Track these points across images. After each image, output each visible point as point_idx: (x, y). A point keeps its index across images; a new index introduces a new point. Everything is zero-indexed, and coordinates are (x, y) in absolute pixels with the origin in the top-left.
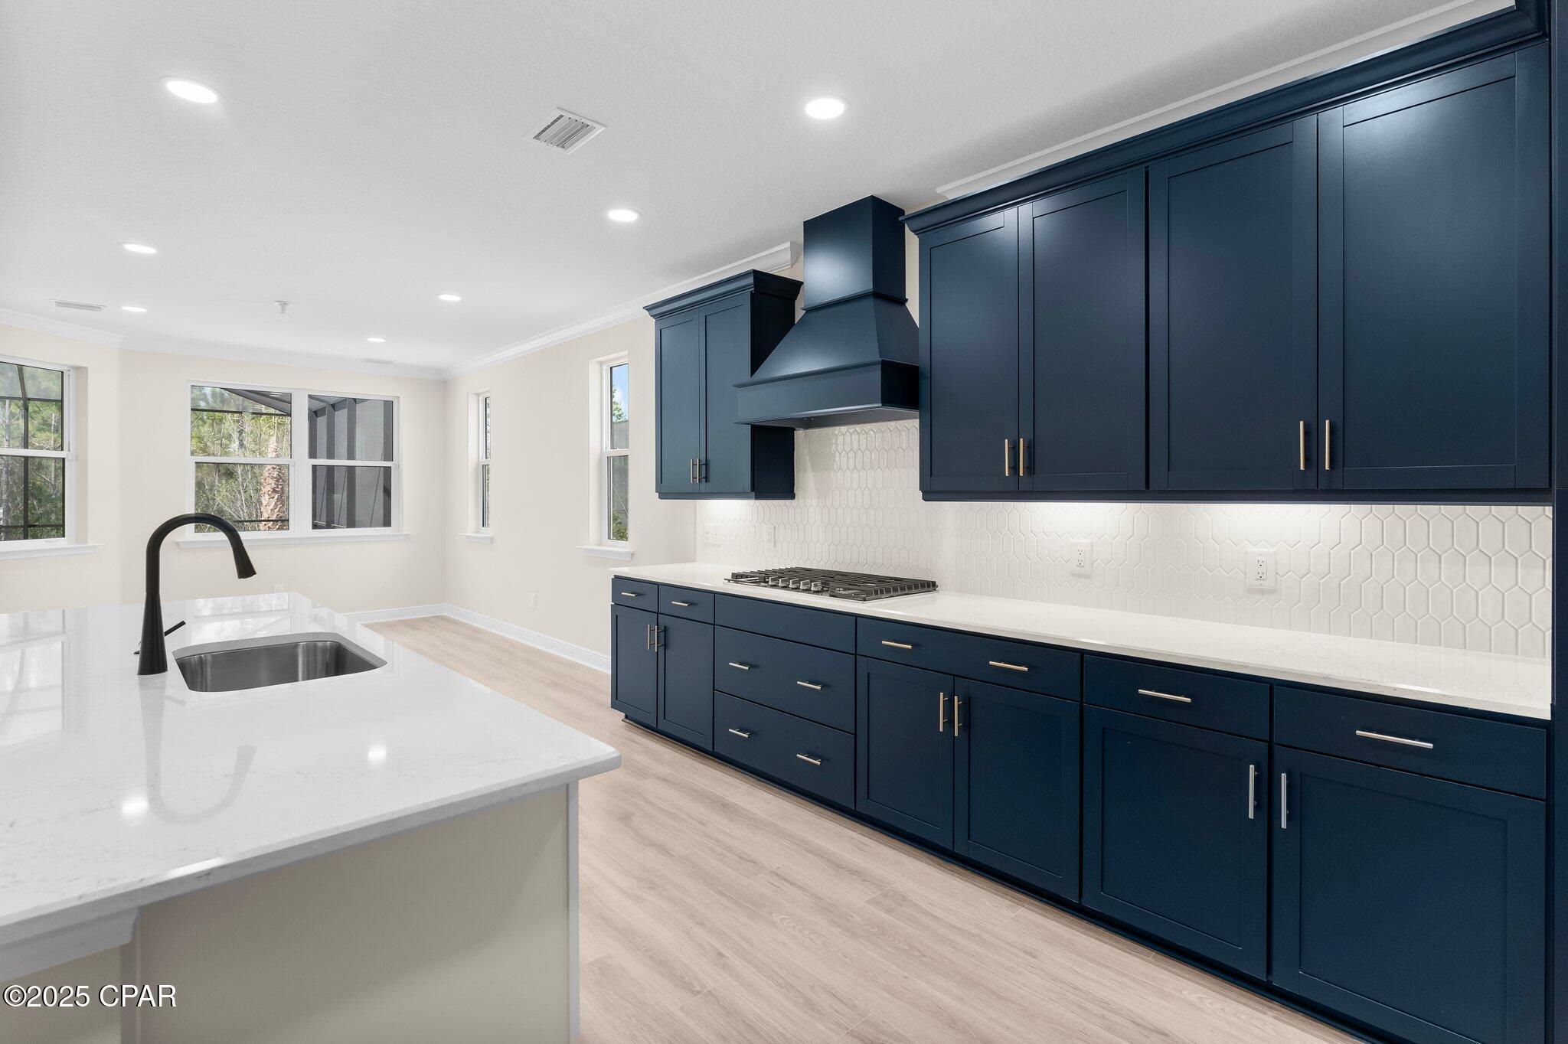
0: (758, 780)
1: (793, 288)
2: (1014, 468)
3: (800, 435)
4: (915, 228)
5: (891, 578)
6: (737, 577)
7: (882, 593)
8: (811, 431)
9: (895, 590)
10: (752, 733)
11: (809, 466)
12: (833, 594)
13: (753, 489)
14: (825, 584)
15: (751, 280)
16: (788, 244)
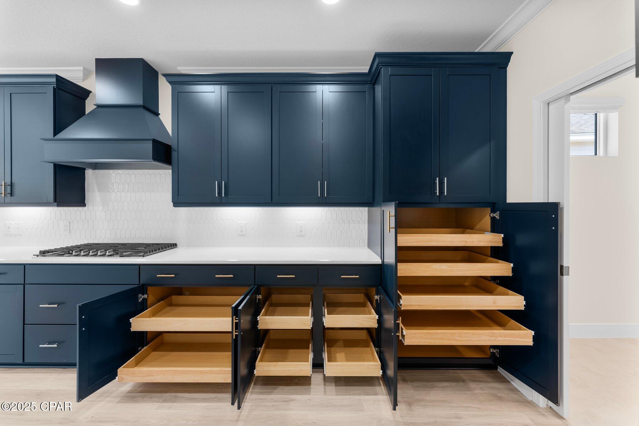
0: (64, 368)
1: (85, 93)
2: (220, 193)
3: (89, 173)
4: (170, 81)
5: (153, 244)
6: (43, 253)
7: (152, 251)
8: (97, 171)
9: (159, 249)
10: (59, 343)
11: (96, 188)
12: (122, 255)
13: (55, 200)
14: (114, 251)
15: (54, 80)
16: (82, 68)
